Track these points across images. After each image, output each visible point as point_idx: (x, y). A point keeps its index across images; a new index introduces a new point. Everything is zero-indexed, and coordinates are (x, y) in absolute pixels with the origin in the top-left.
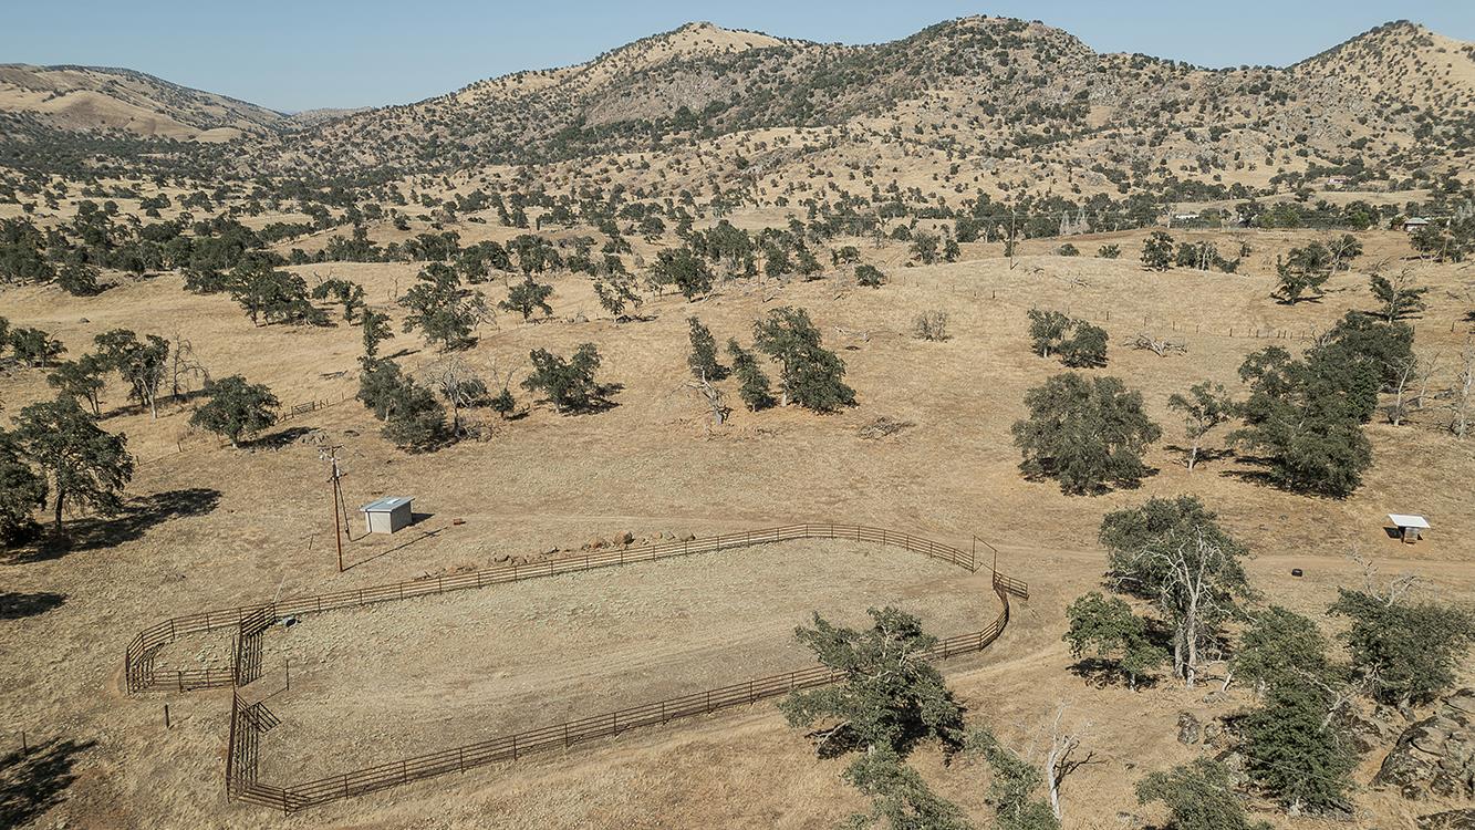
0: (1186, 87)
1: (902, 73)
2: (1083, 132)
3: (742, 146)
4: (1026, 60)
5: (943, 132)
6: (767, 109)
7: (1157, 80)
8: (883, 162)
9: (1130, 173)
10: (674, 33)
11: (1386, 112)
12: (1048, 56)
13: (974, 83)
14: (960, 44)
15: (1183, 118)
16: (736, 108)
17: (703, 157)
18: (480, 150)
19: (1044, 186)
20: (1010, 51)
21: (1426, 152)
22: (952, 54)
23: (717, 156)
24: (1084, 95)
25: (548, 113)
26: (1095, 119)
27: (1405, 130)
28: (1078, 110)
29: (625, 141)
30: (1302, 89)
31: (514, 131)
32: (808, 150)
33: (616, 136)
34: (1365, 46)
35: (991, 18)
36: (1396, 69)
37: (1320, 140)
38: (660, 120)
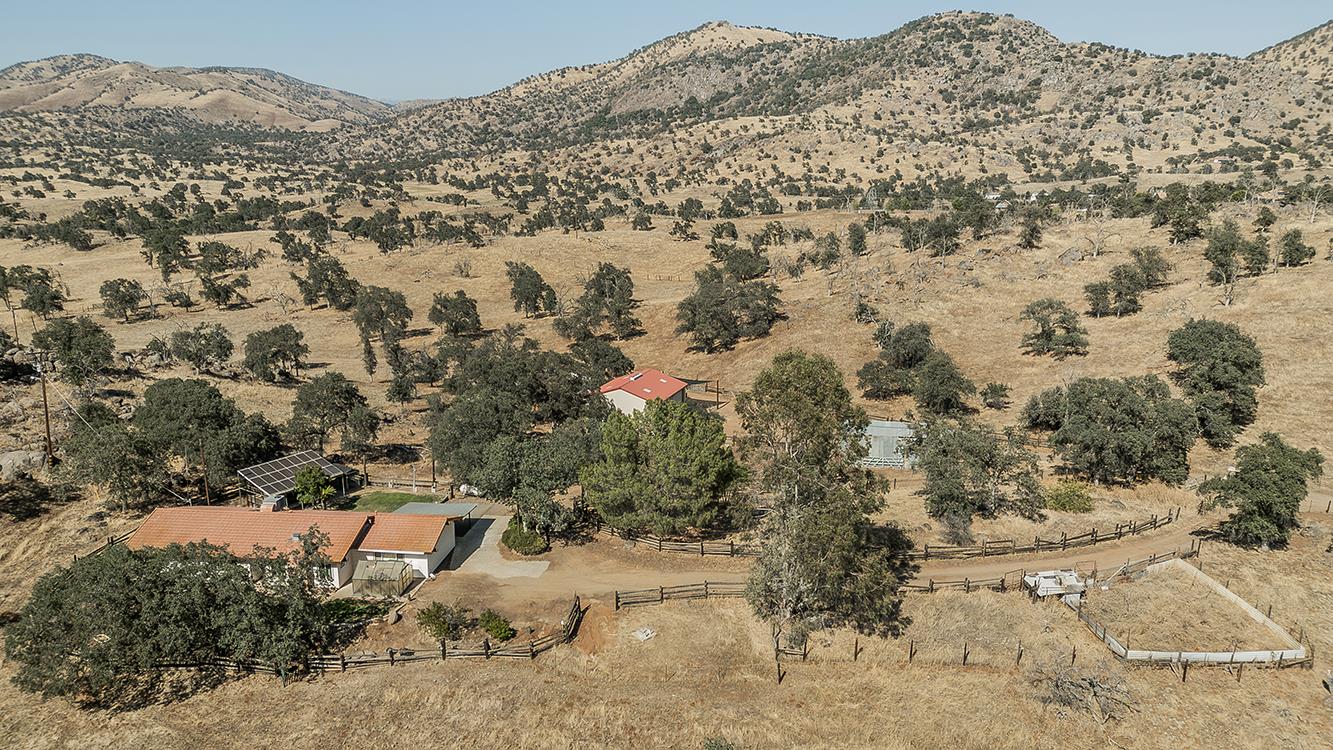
0: (1133, 74)
1: (877, 64)
3: (712, 133)
4: (989, 52)
6: (762, 98)
7: (1108, 67)
8: (823, 145)
10: (695, 31)
12: (1011, 46)
13: (937, 73)
14: (931, 38)
16: (737, 98)
17: (677, 143)
18: (522, 136)
19: (956, 167)
20: (976, 44)
22: (923, 47)
23: (689, 142)
24: (1037, 82)
25: (581, 104)
26: (1046, 101)
28: (1029, 96)
29: (639, 127)
30: (1243, 74)
31: (551, 120)
32: (761, 136)
33: (633, 123)
35: (966, 13)
37: (1252, 122)
38: (670, 109)
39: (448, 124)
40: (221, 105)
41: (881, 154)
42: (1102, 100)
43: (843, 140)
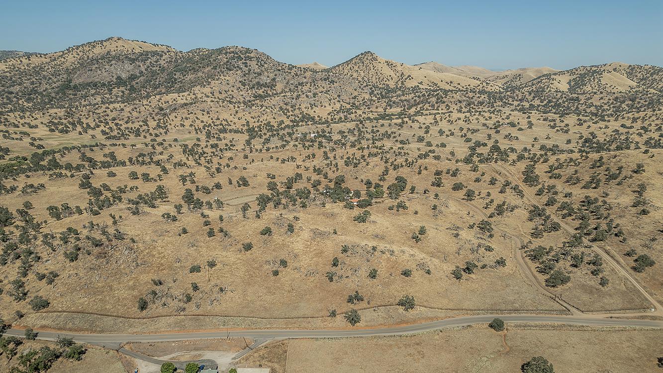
0: (305, 78)
1: (209, 68)
2: (275, 94)
3: (159, 102)
4: (253, 64)
5: (229, 93)
6: (156, 79)
7: (296, 75)
9: (290, 109)
10: (105, 41)
11: (362, 86)
12: (261, 64)
13: (237, 74)
14: (230, 58)
15: (305, 88)
17: (145, 106)
18: (20, 94)
19: (265, 117)
20: (248, 61)
21: (372, 100)
22: (227, 62)
23: (150, 106)
24: (274, 79)
25: (51, 76)
26: (279, 87)
28: (273, 85)
29: (95, 91)
30: (338, 79)
31: (35, 85)
32: (186, 104)
34: (359, 59)
35: (239, 47)
36: (368, 68)
37: (344, 97)
38: (109, 82)
41: (237, 112)
43: (220, 107)
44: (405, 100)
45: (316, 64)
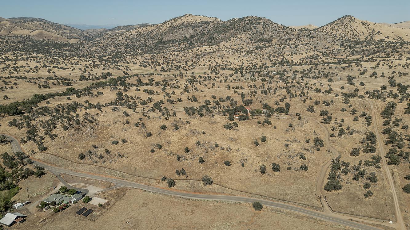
0: (293, 35)
1: (233, 30)
2: (270, 46)
3: (197, 51)
4: (260, 28)
5: (240, 46)
6: (204, 37)
8: (225, 55)
10: (183, 17)
12: (265, 27)
13: (248, 34)
14: (246, 24)
15: (292, 42)
16: (197, 37)
17: (189, 53)
19: (256, 61)
20: (257, 26)
22: (244, 26)
24: (272, 36)
26: (274, 41)
27: (338, 45)
28: (270, 40)
29: (172, 45)
30: (317, 35)
31: (146, 42)
32: (211, 52)
33: (170, 43)
34: (340, 21)
35: (254, 17)
36: (346, 27)
37: (319, 48)
38: (180, 40)
39: (117, 43)
40: (40, 34)
41: (239, 58)
42: (286, 41)
43: (230, 54)
44: (366, 50)
45: (310, 25)
